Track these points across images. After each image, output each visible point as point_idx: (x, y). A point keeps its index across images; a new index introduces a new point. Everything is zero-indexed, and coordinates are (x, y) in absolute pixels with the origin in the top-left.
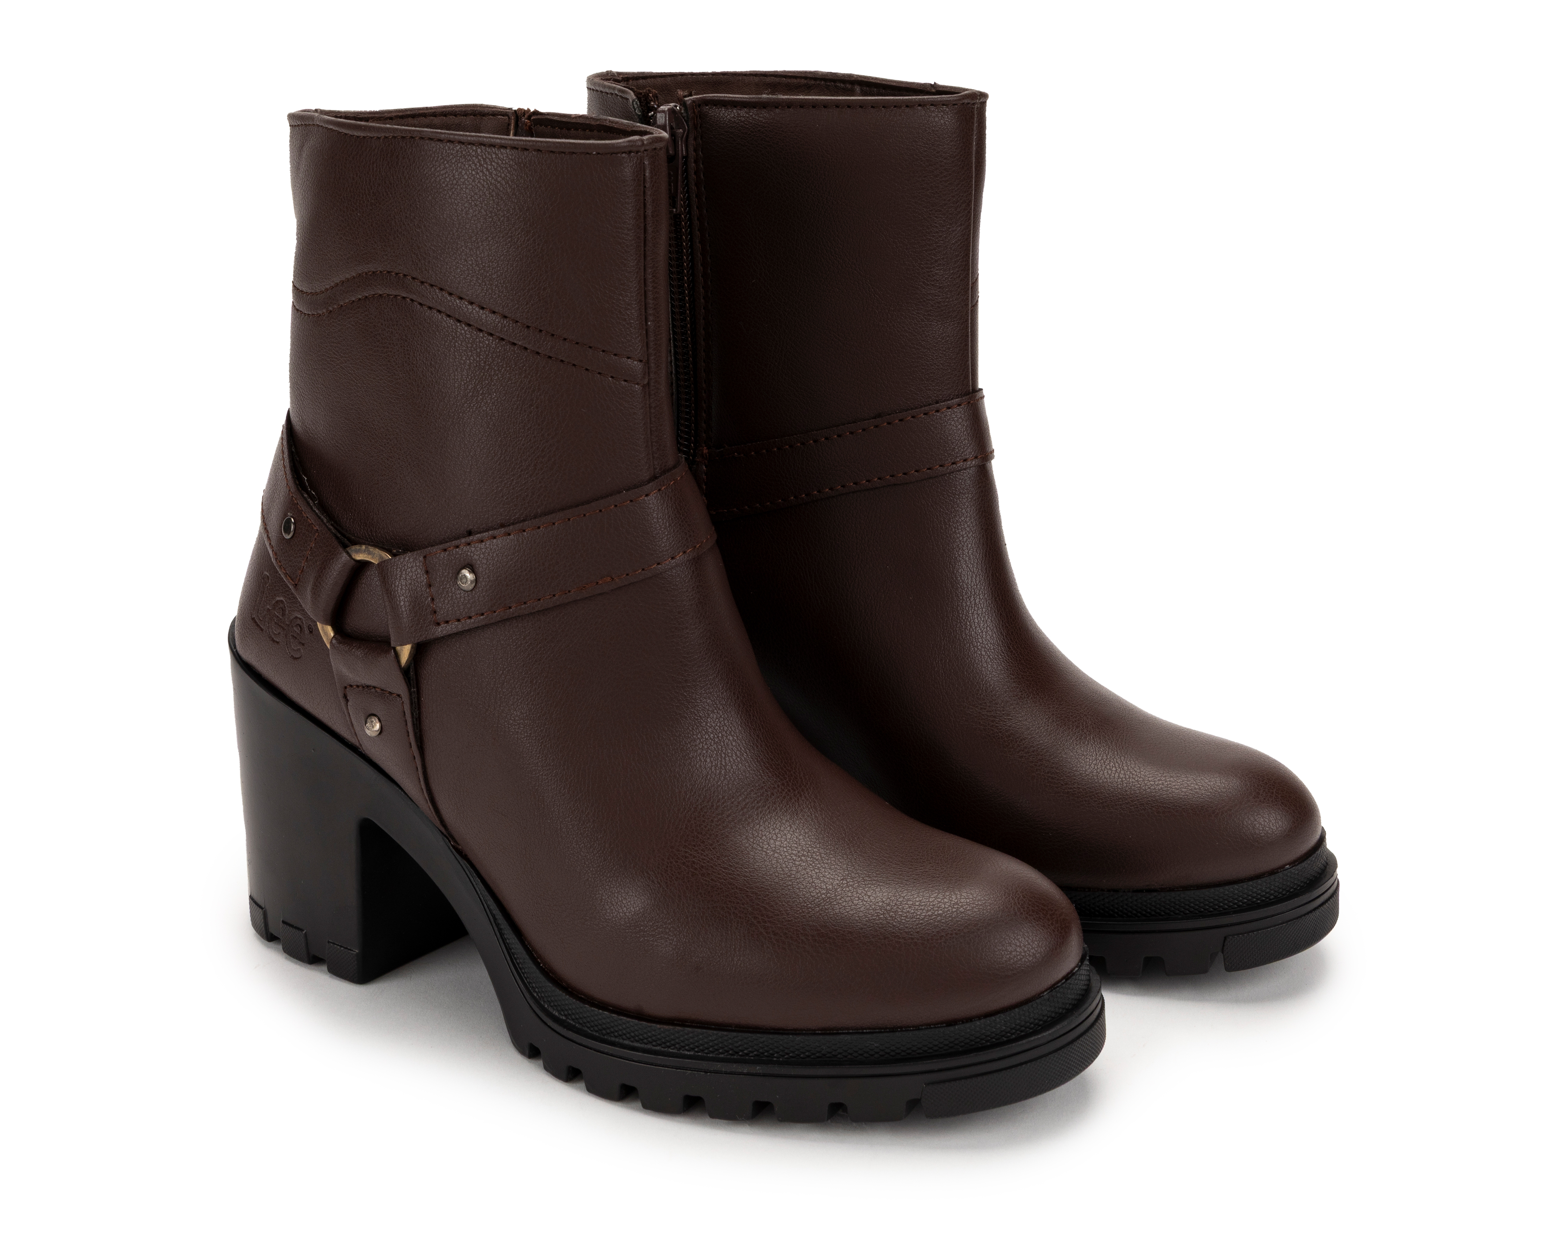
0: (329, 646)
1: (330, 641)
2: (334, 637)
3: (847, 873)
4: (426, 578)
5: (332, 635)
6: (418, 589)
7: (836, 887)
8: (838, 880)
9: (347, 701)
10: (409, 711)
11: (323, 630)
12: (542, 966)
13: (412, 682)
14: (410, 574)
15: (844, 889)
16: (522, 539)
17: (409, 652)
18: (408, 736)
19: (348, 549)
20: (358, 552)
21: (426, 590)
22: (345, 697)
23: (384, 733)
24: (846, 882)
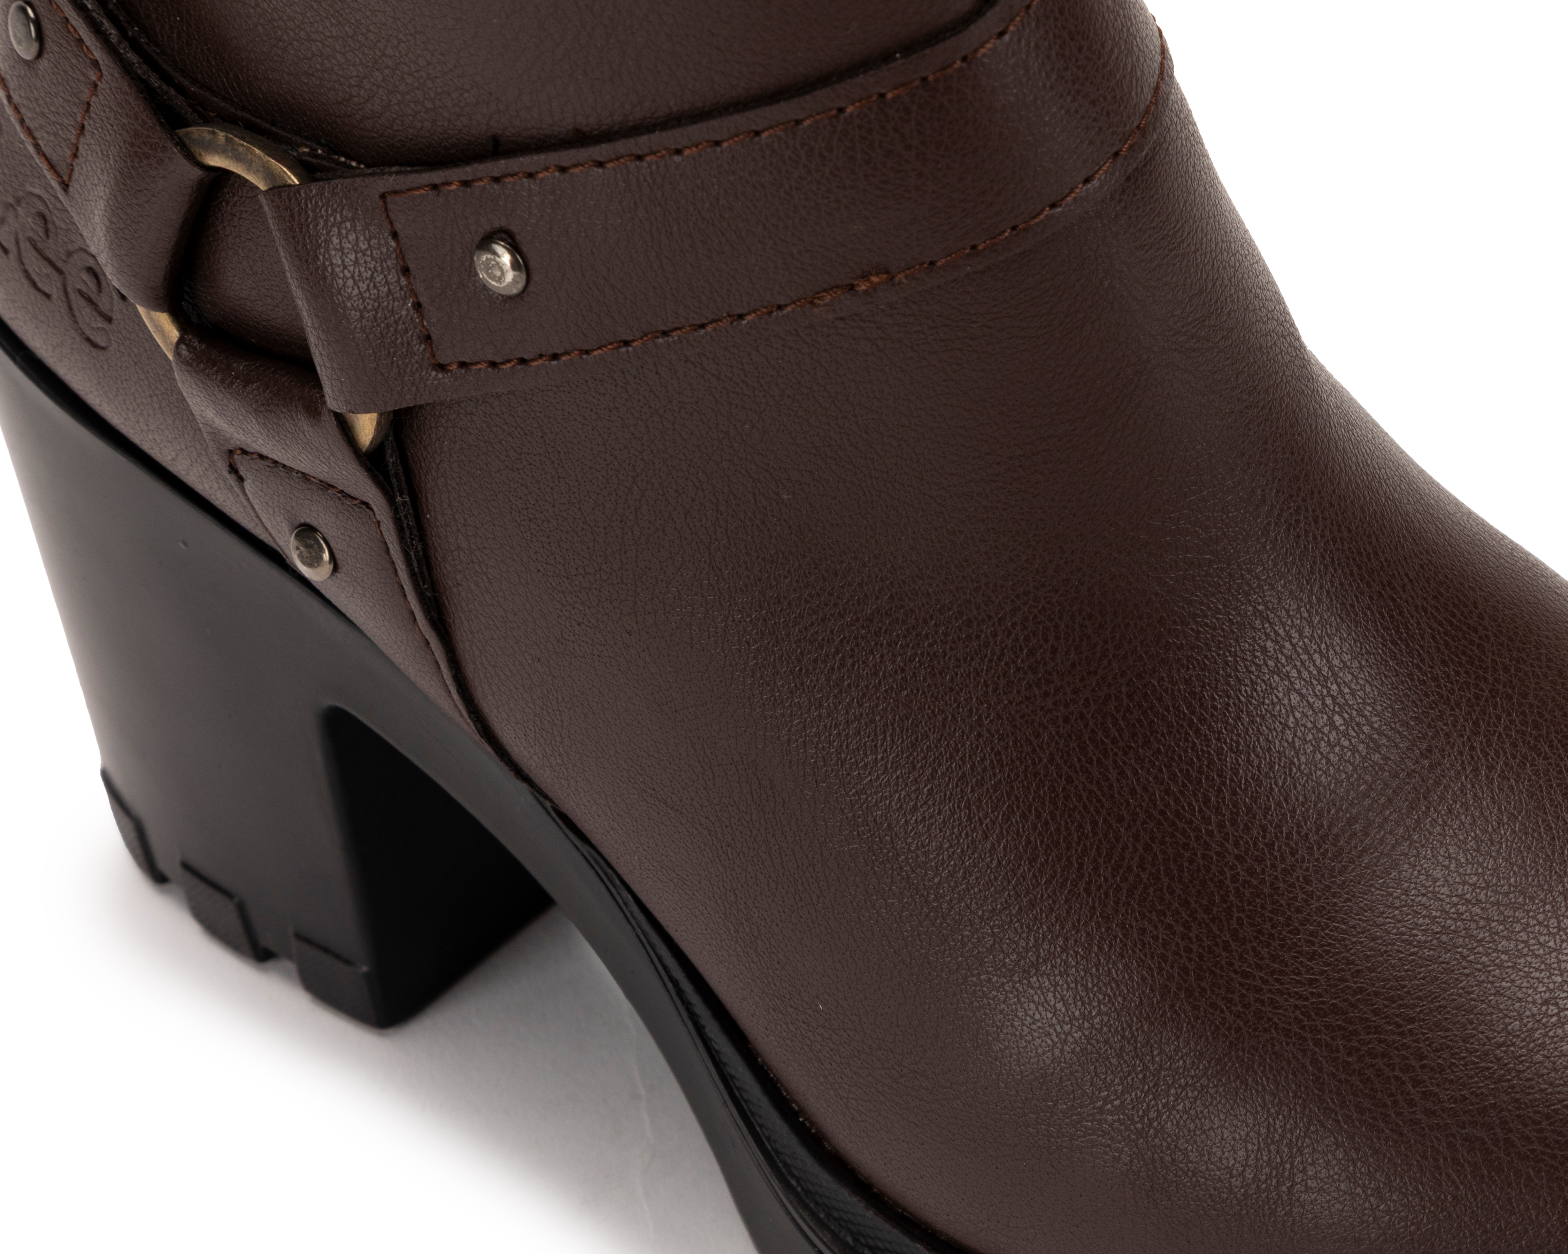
0: (170, 357)
1: (173, 347)
2: (181, 341)
3: (1559, 979)
4: (395, 250)
5: (174, 334)
6: (378, 279)
7: (1530, 1025)
8: (1534, 1002)
9: (241, 479)
10: (397, 546)
11: (151, 319)
12: (803, 1123)
13: (394, 481)
14: (352, 237)
15: (1551, 1034)
16: (638, 179)
17: (375, 423)
18: (405, 596)
19: (181, 132)
20: (211, 147)
21: (398, 281)
22: (233, 469)
23: (344, 568)
24: (1556, 1011)
